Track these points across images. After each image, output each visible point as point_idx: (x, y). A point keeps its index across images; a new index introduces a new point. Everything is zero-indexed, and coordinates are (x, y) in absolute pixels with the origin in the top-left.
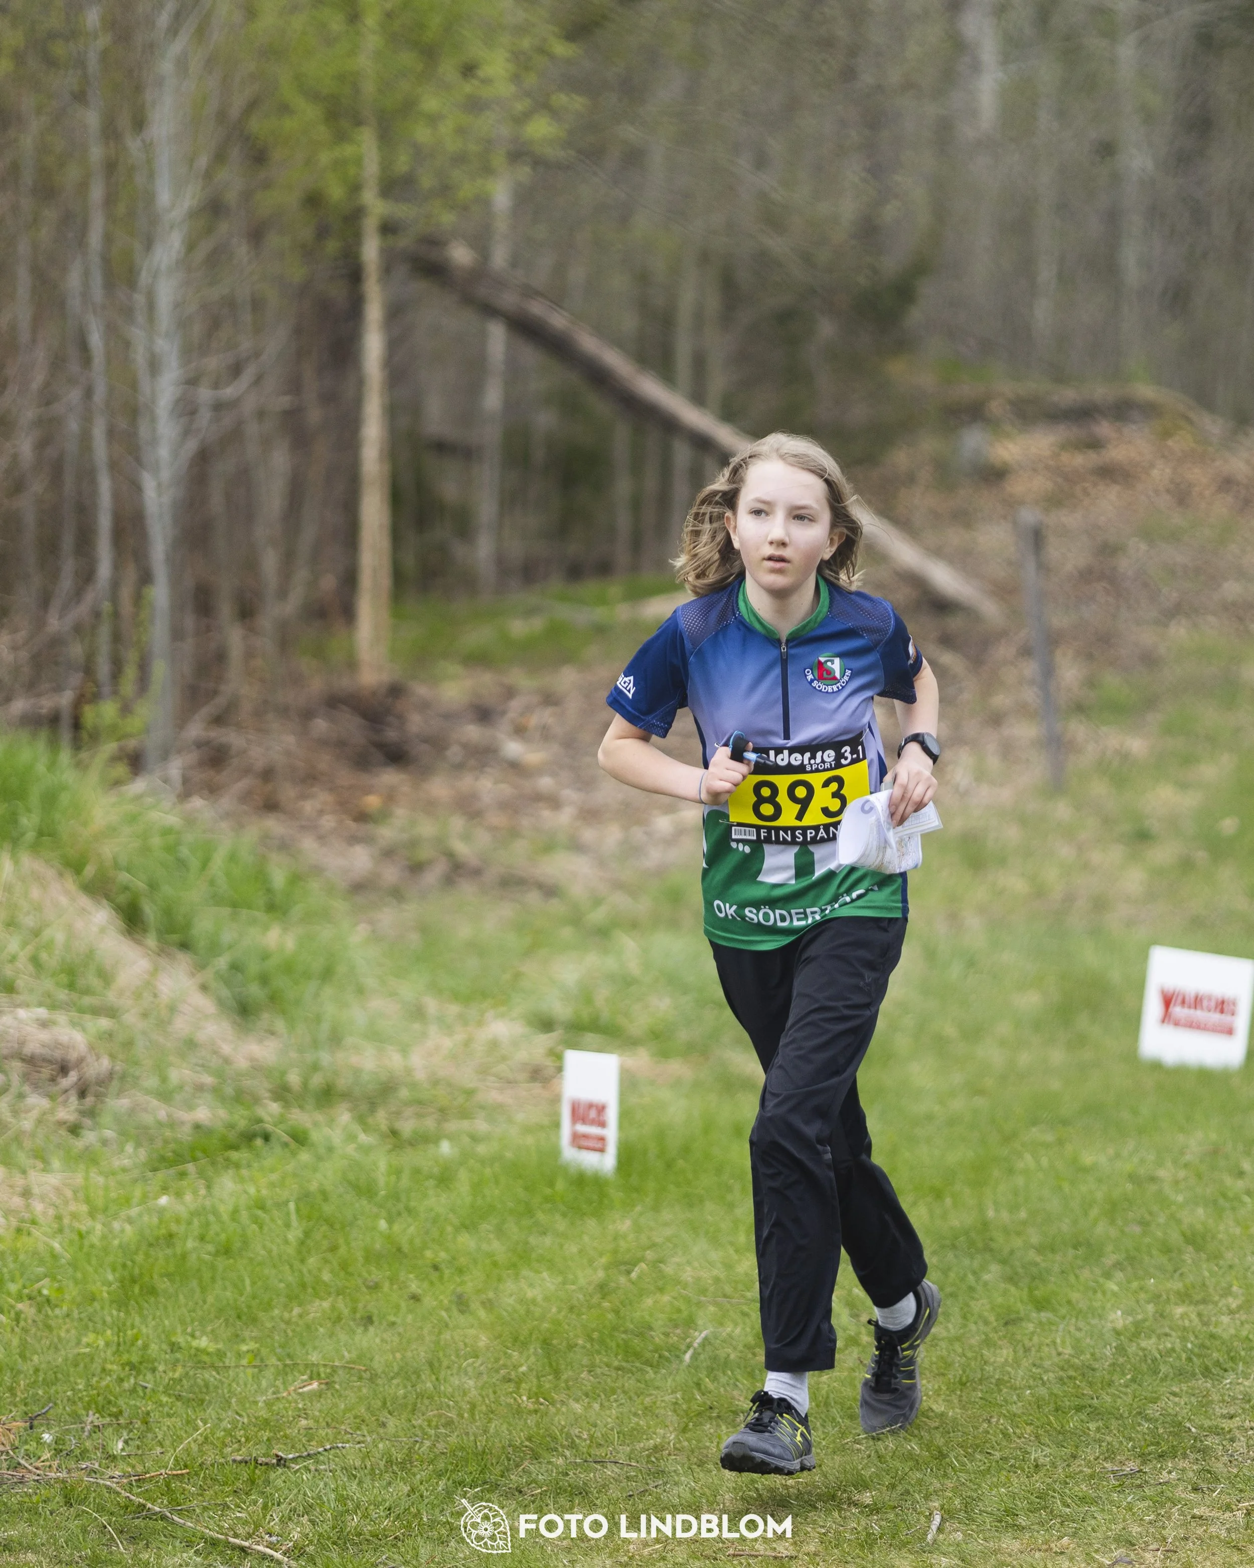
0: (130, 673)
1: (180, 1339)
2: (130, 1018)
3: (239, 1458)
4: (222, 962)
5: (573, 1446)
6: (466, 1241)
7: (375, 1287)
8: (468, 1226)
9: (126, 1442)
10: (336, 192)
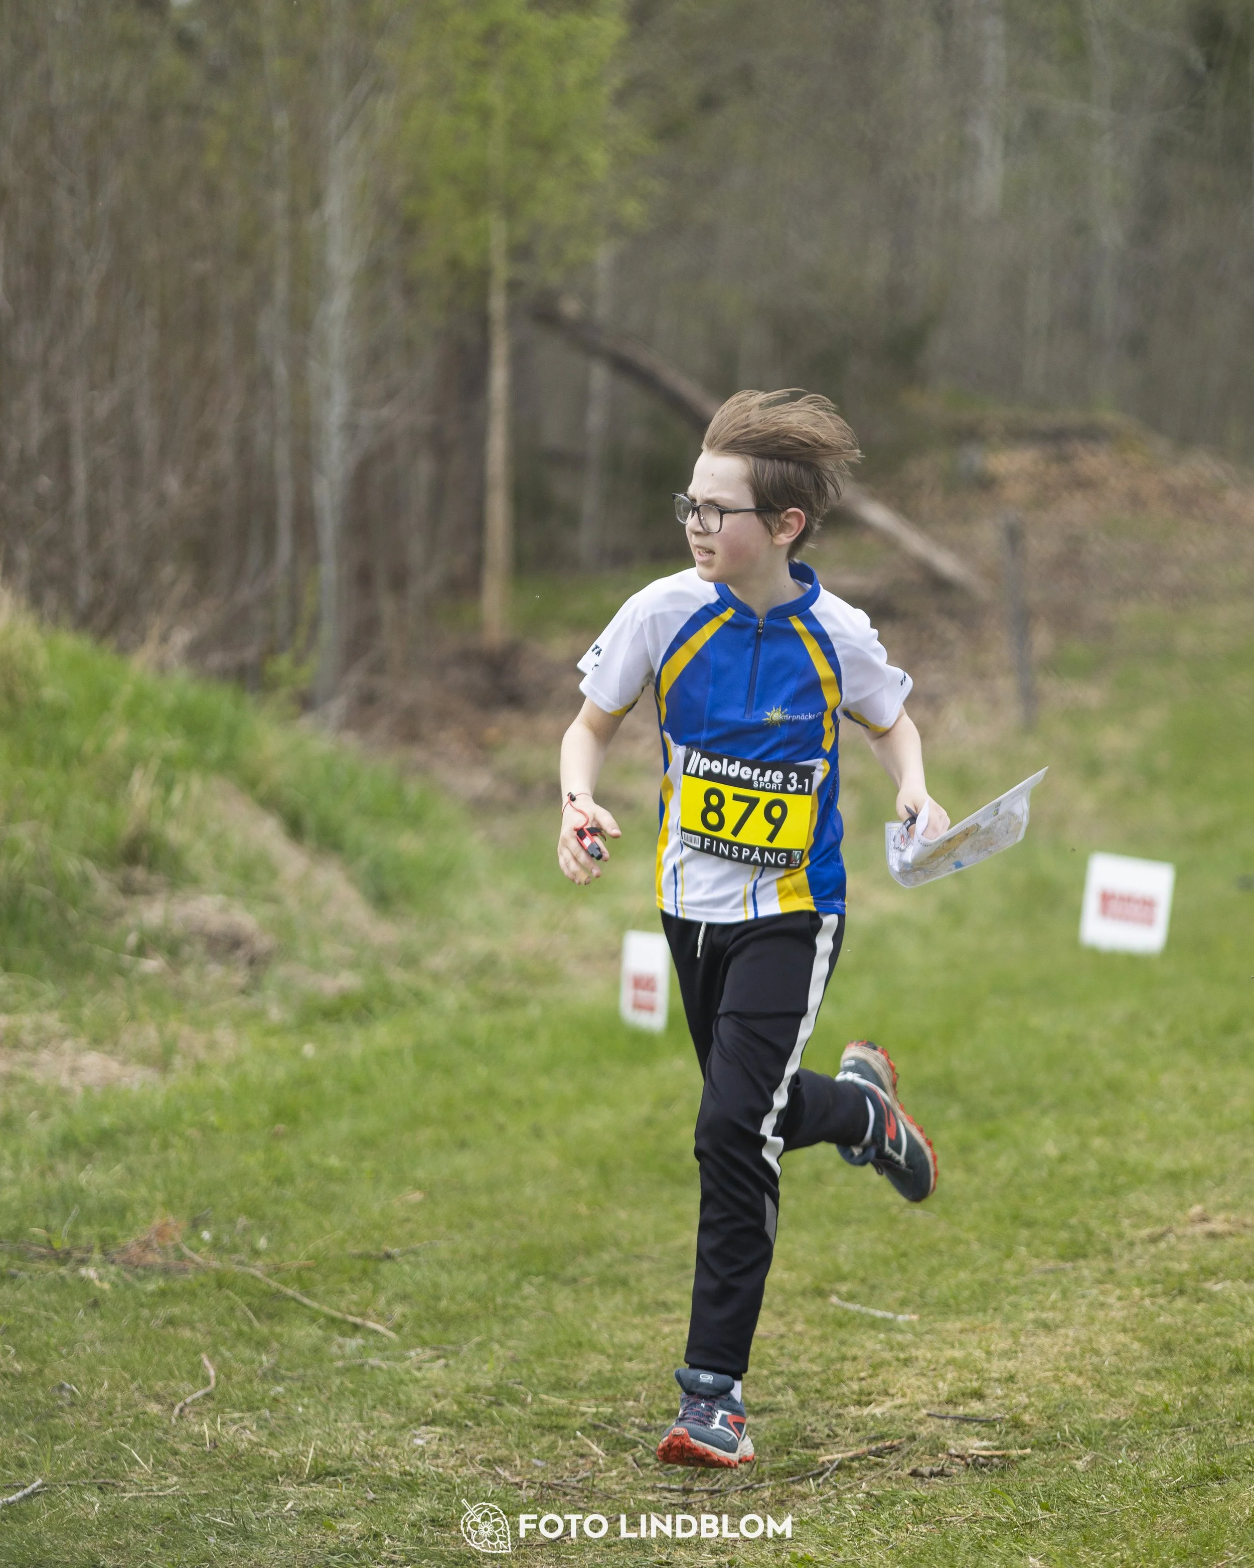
0: (303, 631)
1: (315, 1158)
2: (292, 903)
3: (355, 1251)
4: (364, 862)
5: (617, 1244)
6: (543, 1083)
7: (469, 1119)
8: (547, 1069)
9: (269, 1240)
10: (470, 258)
